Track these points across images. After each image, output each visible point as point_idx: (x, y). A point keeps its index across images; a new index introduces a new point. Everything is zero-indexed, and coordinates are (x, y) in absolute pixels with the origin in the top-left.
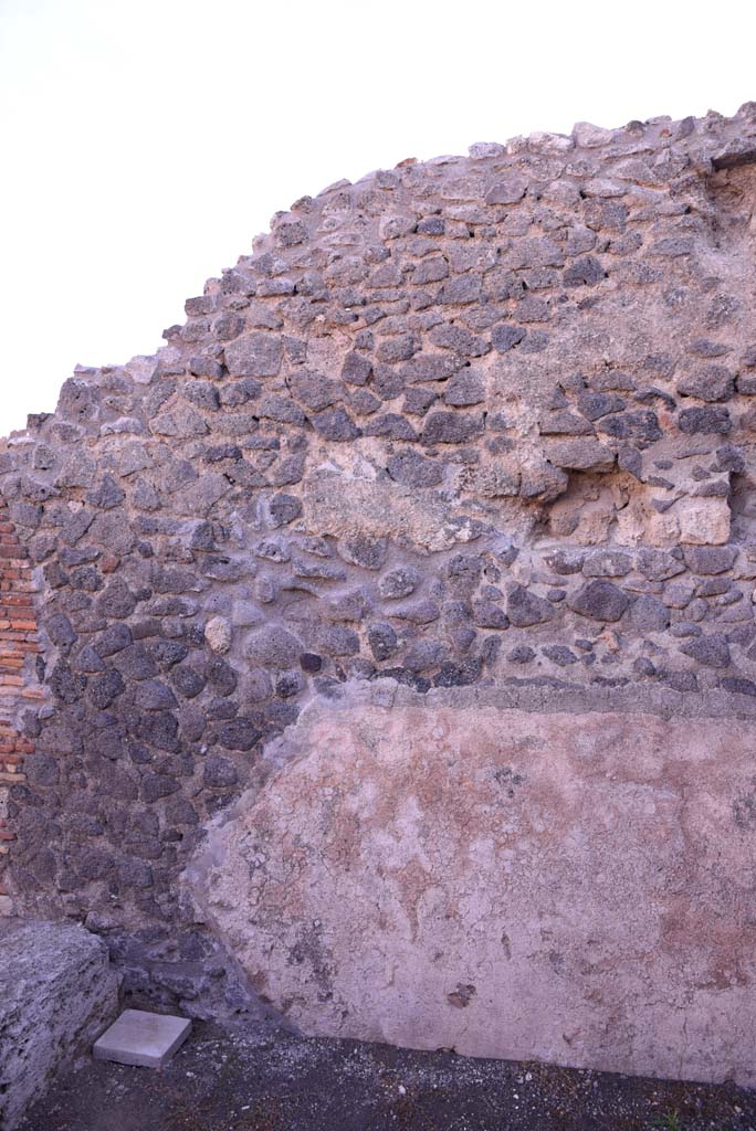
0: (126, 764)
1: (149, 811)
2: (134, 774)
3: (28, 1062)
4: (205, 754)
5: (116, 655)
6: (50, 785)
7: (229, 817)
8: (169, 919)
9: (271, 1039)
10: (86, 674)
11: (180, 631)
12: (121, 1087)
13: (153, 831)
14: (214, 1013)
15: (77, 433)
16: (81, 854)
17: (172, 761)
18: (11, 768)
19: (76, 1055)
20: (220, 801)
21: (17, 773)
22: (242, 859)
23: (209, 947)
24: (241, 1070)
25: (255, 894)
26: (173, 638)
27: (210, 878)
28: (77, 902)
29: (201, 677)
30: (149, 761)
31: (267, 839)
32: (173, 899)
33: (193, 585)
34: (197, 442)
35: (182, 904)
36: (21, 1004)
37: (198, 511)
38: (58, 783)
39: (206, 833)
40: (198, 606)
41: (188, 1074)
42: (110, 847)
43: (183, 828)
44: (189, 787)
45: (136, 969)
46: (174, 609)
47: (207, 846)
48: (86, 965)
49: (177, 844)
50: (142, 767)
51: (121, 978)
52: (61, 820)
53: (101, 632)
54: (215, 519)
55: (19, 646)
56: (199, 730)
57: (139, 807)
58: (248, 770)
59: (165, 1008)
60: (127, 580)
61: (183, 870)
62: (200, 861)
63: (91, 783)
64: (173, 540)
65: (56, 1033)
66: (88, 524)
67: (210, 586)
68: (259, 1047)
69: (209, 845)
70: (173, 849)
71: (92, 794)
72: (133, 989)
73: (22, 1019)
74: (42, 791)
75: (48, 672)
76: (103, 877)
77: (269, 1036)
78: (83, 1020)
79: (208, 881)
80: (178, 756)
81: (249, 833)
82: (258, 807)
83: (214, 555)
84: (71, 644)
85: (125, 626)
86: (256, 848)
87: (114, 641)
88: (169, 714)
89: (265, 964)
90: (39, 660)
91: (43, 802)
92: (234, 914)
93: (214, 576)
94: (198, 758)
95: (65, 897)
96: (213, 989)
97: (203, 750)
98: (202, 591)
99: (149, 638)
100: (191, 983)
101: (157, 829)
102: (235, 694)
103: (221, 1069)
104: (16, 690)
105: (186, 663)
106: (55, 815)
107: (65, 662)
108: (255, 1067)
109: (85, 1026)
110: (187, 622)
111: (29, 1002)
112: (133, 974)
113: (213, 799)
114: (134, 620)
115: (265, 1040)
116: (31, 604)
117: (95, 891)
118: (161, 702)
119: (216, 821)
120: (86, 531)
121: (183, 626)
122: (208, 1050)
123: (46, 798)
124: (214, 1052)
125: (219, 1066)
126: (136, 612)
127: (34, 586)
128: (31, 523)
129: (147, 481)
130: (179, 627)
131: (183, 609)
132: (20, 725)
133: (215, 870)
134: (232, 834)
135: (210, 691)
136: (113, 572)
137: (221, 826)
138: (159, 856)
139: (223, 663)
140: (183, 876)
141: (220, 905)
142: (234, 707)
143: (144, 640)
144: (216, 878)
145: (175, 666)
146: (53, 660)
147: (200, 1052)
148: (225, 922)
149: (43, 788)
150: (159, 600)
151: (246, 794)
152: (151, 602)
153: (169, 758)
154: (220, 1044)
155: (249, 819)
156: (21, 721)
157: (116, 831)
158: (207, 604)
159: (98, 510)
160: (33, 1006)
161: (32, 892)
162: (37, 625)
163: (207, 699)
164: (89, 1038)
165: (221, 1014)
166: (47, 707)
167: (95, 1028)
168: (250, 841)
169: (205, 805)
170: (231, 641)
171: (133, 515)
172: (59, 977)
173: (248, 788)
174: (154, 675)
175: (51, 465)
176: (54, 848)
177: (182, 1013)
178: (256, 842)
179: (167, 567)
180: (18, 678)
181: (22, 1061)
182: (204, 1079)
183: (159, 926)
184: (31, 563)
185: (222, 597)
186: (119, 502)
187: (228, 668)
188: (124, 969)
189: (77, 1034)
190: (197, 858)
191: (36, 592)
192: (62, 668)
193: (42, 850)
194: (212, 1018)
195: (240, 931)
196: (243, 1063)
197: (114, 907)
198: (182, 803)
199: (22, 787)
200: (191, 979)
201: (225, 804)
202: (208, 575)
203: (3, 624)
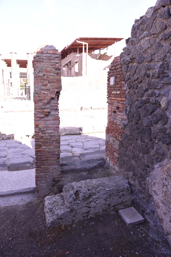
0: (139, 141)
1: (143, 156)
2: (140, 145)
3: (97, 205)
4: (157, 143)
5: (140, 109)
6: (126, 143)
7: (160, 166)
8: (144, 189)
9: (160, 240)
10: (134, 114)
11: (154, 102)
12: (117, 224)
13: (143, 163)
14: (150, 221)
15: (134, 41)
16: (129, 163)
17: (149, 143)
18: (120, 136)
19: (113, 210)
20: (159, 160)
21: (120, 138)
22: (162, 181)
23: (151, 203)
24: (145, 242)
25: (164, 194)
26: (153, 104)
27: (153, 182)
28: (127, 175)
29: (159, 118)
30: (144, 142)
31: (169, 177)
32: (145, 184)
33: (158, 86)
34: (162, 33)
35: (147, 187)
36: (96, 192)
37: (161, 59)
38: (127, 143)
39: (154, 168)
40: (160, 93)
41: (131, 232)
42: (135, 164)
43: (150, 165)
44: (152, 152)
45: (137, 198)
46: (153, 94)
48: (120, 191)
49: (148, 168)
50: (142, 143)
51: (133, 198)
52: (127, 153)
53: (137, 102)
54: (166, 61)
55: (122, 105)
56: (156, 135)
57: (141, 155)
58: (168, 152)
59: (140, 212)
60: (143, 85)
61: (148, 177)
62: (152, 176)
63: (133, 145)
64: (154, 71)
65: (107, 202)
66: (136, 69)
67: (163, 86)
68: (155, 240)
69: (154, 172)
70: (147, 170)
71: (132, 148)
72: (136, 203)
73: (96, 195)
74: (124, 144)
75: (127, 113)
76: (132, 171)
77: (161, 239)
78: (117, 203)
79: (153, 183)
80: (150, 142)
81: (165, 173)
82: (168, 166)
83: (165, 74)
84: (132, 105)
85: (142, 100)
86: (166, 179)
87: (139, 105)
88: (150, 128)
89: (164, 217)
90: (126, 109)
91: (124, 147)
92: (158, 197)
93: (163, 82)
94: (155, 144)
95: (126, 172)
96: (151, 215)
97: (156, 142)
98: (160, 88)
99: (147, 104)
100: (147, 209)
101: (144, 162)
102: (167, 125)
103: (140, 238)
104: (122, 117)
105: (155, 112)
106: (126, 151)
107: (130, 110)
108: (149, 244)
109: (118, 205)
110: (157, 99)
111: (99, 193)
112: (136, 199)
113: (157, 159)
114: (144, 98)
115: (158, 239)
116: (125, 94)
117: (131, 173)
118: (148, 124)
119: (157, 166)
120: (135, 72)
121: (155, 100)
122: (142, 230)
123: (125, 146)
124: (142, 232)
125: (140, 236)
126: (145, 95)
127: (125, 88)
128: (125, 71)
129: (149, 52)
130: (154, 100)
131: (155, 94)
132: (122, 126)
133: (154, 181)
134: (160, 172)
135: (161, 122)
136: (141, 83)
137: (158, 168)
138: (144, 171)
139: (165, 114)
140: (147, 178)
141: (155, 192)
142: (166, 129)
143: (146, 104)
144: (154, 184)
145: (153, 113)
146: (128, 109)
147: (139, 229)
148: (155, 197)
149: (125, 143)
150: (150, 92)
151: (166, 160)
152: (148, 92)
153: (148, 142)
154: (145, 231)
155: (165, 169)
157: (136, 160)
158: (162, 93)
159: (139, 64)
160: (99, 194)
161: (121, 168)
162: (126, 99)
163: (159, 126)
164: (118, 208)
165: (152, 223)
166: (126, 122)
167: (122, 207)
168: (165, 176)
169: (155, 160)
170: (168, 106)
171: (146, 64)
172: (110, 191)
173: (166, 158)
174: (148, 116)
175: (130, 53)
176: (125, 159)
177: (143, 216)
178: (166, 177)
179: (152, 80)
180: (122, 113)
181: (95, 204)
182: (134, 237)
183: (142, 190)
184: (125, 82)
185: (166, 90)
186: (143, 60)
187: (166, 115)
188: (135, 197)
189: (114, 206)
190: (151, 175)
191: (126, 90)
192: (130, 112)
193: (123, 159)
194: (149, 222)
195: (159, 203)
196: (147, 240)
197: (134, 180)
198: (150, 157)
199: (121, 142)
200: (147, 208)
201: (160, 161)
202: (162, 82)
203: (120, 99)
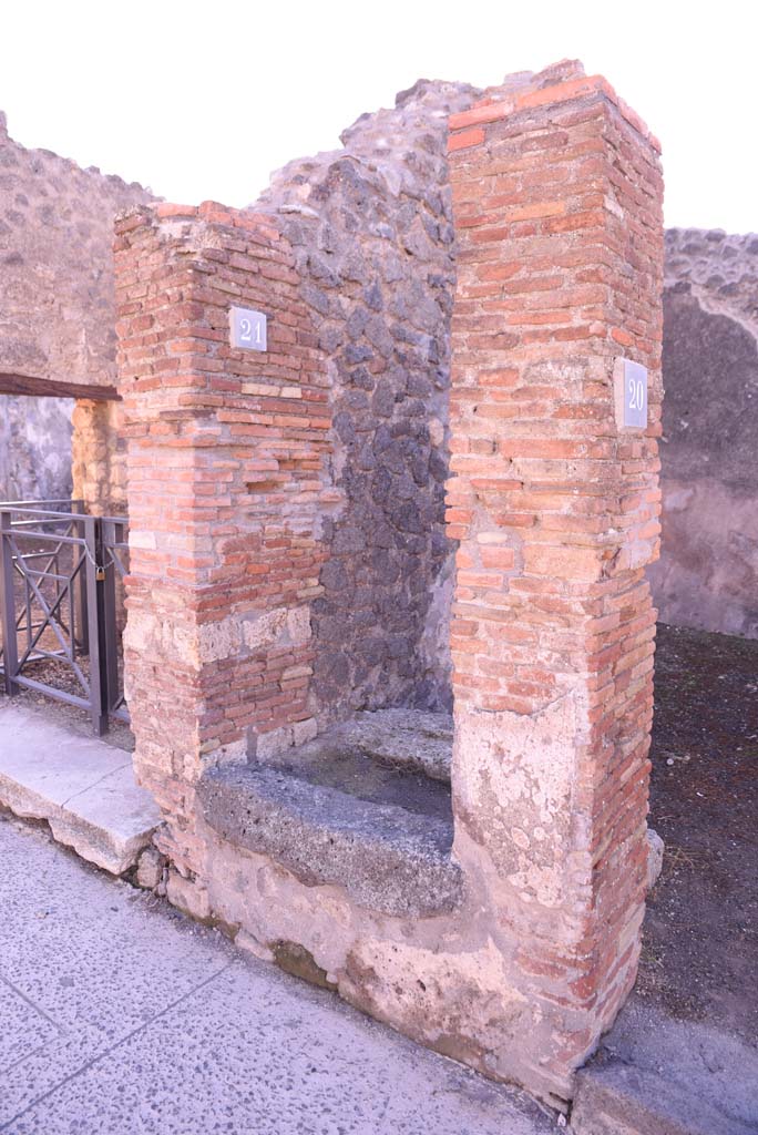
0: (394, 552)
1: (403, 589)
4: (432, 532)
5: (383, 454)
6: (342, 589)
7: (444, 578)
10: (364, 474)
13: (405, 606)
17: (418, 541)
18: (314, 582)
20: (438, 567)
21: (318, 585)
30: (405, 546)
32: (417, 657)
37: (429, 328)
38: (347, 585)
39: (432, 594)
42: (382, 632)
43: (419, 597)
44: (424, 561)
46: (419, 410)
47: (434, 605)
50: (401, 552)
53: (374, 432)
57: (398, 588)
60: (391, 382)
61: (423, 630)
63: (369, 577)
66: (364, 322)
70: (415, 616)
71: (369, 587)
74: (335, 598)
75: (338, 475)
79: (438, 631)
85: (389, 425)
87: (385, 440)
91: (336, 609)
94: (429, 535)
95: (358, 692)
97: (432, 529)
99: (403, 436)
101: (407, 603)
104: (314, 496)
107: (349, 463)
113: (434, 567)
114: (394, 421)
116: (326, 401)
119: (438, 583)
120: (363, 330)
123: (339, 603)
126: (395, 412)
127: (329, 381)
131: (423, 410)
132: (319, 532)
136: (381, 374)
137: (441, 585)
146: (340, 460)
150: (409, 402)
151: (450, 557)
152: (404, 403)
156: (320, 528)
163: (432, 487)
166: (336, 513)
169: (431, 573)
171: (390, 322)
173: (452, 552)
174: (405, 470)
175: (334, 250)
176: (346, 650)
179: (413, 374)
180: (315, 482)
190: (429, 617)
191: (329, 388)
192: (349, 469)
193: (340, 656)
198: (420, 576)
199: (321, 599)
201: (441, 569)
202: (436, 383)
203: (305, 422)
